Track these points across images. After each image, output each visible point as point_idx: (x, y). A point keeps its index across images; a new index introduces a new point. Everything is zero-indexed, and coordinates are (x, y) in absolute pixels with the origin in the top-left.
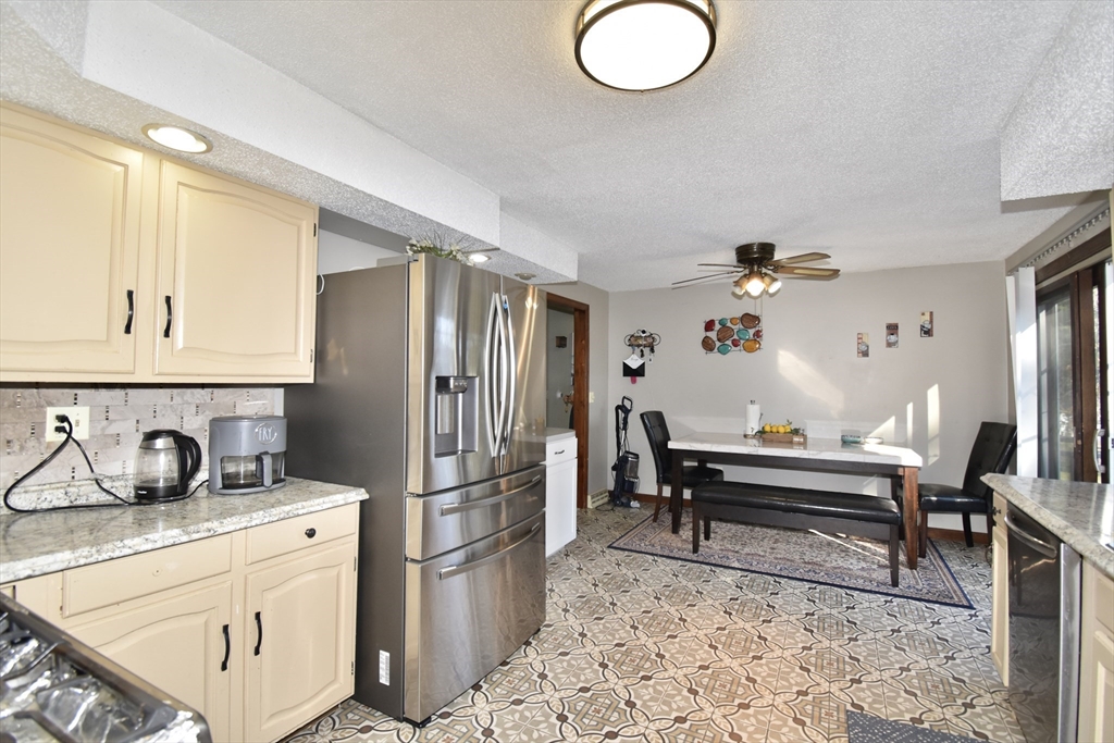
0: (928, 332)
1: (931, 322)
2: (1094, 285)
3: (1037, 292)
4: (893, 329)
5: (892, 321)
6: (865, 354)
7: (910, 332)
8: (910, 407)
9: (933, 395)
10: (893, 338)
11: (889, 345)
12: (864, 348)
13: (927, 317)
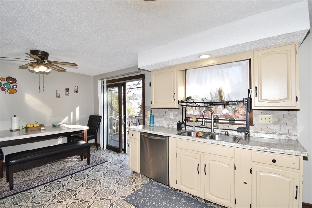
0: (76, 92)
1: (77, 89)
2: (122, 86)
3: (107, 85)
4: (67, 90)
5: (67, 88)
6: (59, 97)
7: (71, 91)
8: (72, 113)
9: (78, 109)
10: (67, 93)
11: (66, 95)
12: (58, 95)
13: (76, 87)
